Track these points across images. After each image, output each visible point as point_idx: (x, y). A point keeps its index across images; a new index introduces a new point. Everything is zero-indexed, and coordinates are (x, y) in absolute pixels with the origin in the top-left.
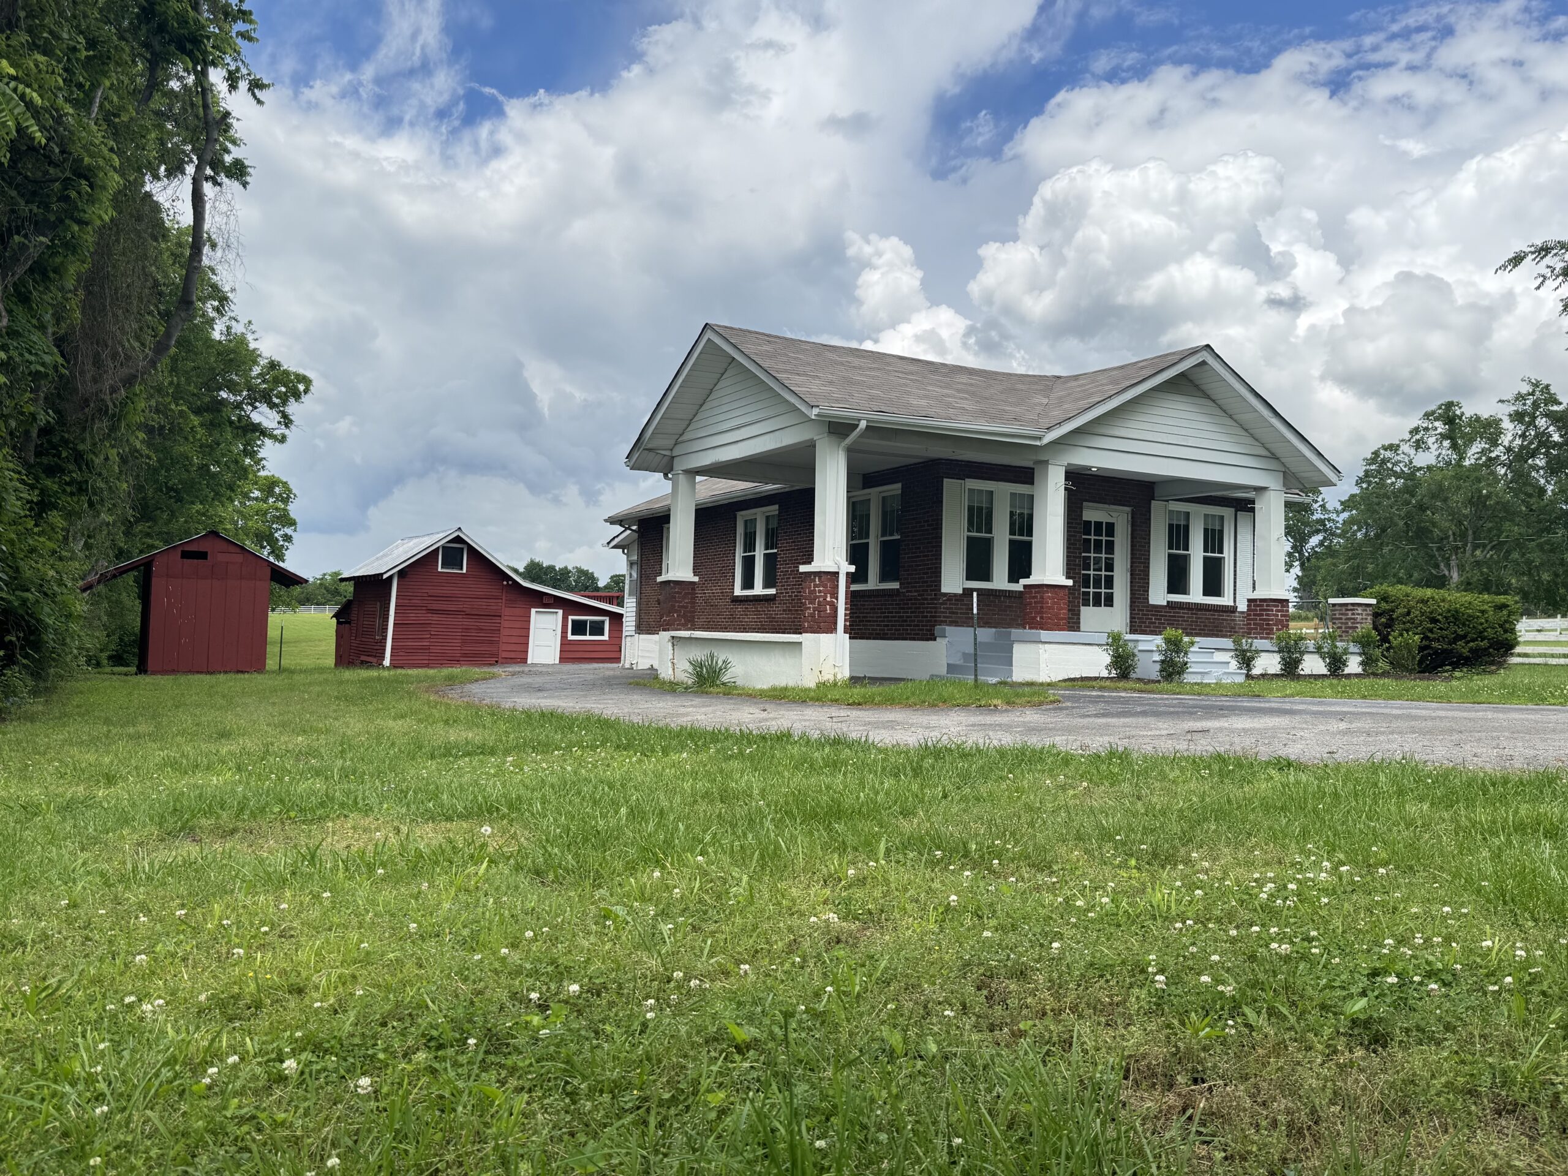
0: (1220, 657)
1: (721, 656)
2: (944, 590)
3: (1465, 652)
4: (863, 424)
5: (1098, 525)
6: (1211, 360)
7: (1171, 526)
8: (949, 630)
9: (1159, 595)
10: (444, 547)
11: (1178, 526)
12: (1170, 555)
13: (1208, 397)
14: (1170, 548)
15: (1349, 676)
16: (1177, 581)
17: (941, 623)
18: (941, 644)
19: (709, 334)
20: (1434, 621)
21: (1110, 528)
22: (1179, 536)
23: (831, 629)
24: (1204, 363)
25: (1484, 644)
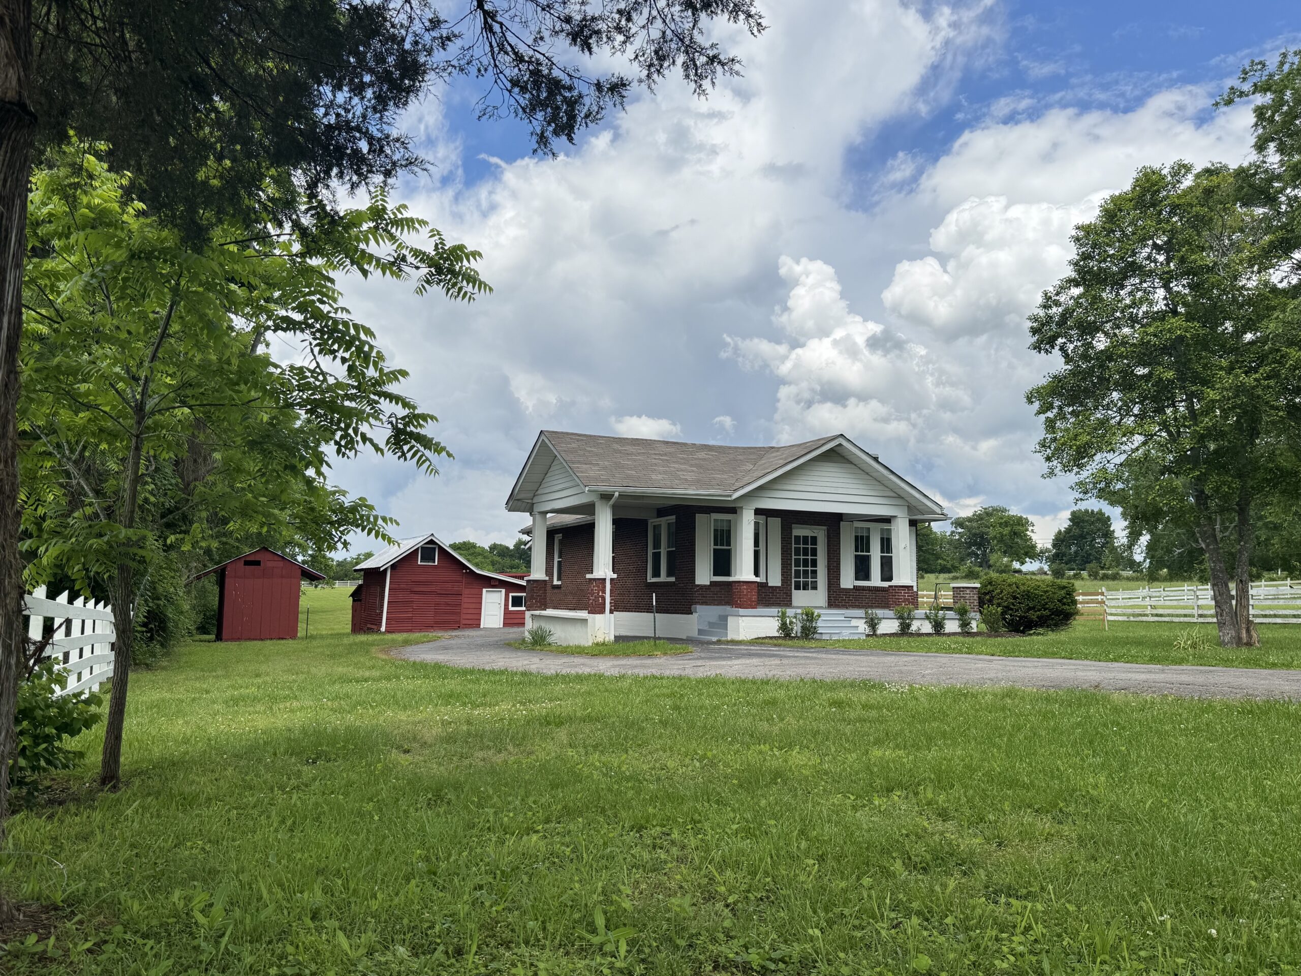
0: (854, 623)
1: (547, 626)
2: (697, 583)
3: (1034, 618)
4: (617, 494)
5: (805, 538)
6: (845, 443)
7: (856, 537)
8: (699, 607)
9: (848, 580)
10: (422, 548)
11: (862, 537)
12: (856, 556)
13: (851, 463)
14: (857, 550)
15: (949, 635)
16: (863, 570)
17: (696, 603)
18: (695, 615)
19: (543, 437)
20: (1015, 598)
21: (814, 540)
22: (862, 543)
23: (602, 611)
24: (840, 445)
25: (1047, 613)
